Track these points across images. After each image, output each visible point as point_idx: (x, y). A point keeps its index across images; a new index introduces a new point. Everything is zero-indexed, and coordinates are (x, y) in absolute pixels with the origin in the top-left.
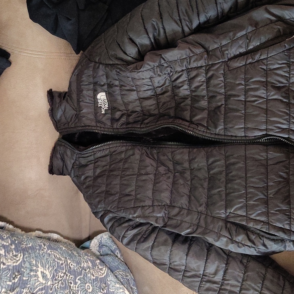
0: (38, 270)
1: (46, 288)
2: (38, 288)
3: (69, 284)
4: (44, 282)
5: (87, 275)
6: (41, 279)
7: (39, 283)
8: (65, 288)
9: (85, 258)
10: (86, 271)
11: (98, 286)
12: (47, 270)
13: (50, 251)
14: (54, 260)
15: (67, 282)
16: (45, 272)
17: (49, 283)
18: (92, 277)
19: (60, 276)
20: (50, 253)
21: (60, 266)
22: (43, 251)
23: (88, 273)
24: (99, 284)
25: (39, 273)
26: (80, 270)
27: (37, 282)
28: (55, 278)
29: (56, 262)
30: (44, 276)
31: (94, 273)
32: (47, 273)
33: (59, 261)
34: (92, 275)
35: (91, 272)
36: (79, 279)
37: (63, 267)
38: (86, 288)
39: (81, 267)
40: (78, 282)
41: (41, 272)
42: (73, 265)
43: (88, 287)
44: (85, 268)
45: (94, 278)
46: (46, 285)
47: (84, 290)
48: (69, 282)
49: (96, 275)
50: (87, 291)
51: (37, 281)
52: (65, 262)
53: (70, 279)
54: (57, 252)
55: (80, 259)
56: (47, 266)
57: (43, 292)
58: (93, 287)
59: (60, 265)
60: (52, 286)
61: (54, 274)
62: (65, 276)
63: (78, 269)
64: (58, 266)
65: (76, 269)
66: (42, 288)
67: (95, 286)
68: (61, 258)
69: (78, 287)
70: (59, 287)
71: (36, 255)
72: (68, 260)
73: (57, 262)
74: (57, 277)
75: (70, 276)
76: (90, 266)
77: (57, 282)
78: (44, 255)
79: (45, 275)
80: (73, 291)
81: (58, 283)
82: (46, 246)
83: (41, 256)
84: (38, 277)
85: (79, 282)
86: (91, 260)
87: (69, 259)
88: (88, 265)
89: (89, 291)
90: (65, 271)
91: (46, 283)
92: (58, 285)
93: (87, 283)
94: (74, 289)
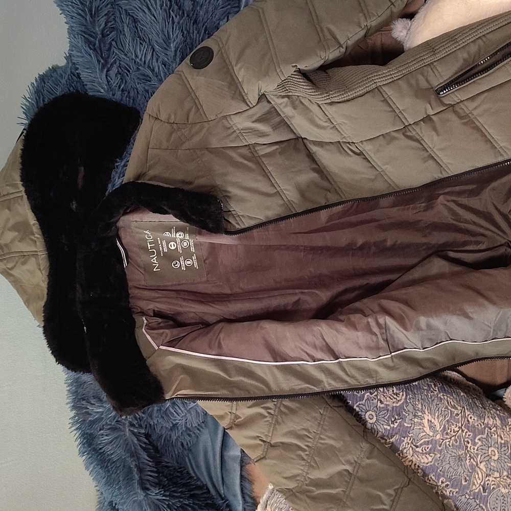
0: (423, 417)
1: (434, 442)
2: (422, 441)
3: (466, 443)
4: (431, 434)
5: (492, 436)
6: (427, 429)
7: (425, 434)
8: (459, 447)
9: (491, 411)
10: (491, 429)
11: (507, 454)
12: (436, 419)
13: (442, 394)
14: (446, 408)
15: (462, 440)
16: (433, 421)
17: (438, 437)
18: (499, 440)
19: (454, 430)
20: (442, 397)
21: (454, 417)
22: (432, 394)
23: (493, 433)
25: (425, 422)
26: (483, 427)
27: (423, 432)
28: (446, 432)
29: (449, 411)
30: (432, 427)
31: (502, 436)
32: (436, 422)
33: (453, 410)
34: (499, 437)
35: (498, 433)
36: (479, 439)
37: (459, 419)
38: (490, 453)
39: (483, 423)
40: (478, 443)
41: (428, 420)
42: (473, 418)
43: (493, 453)
44: (490, 426)
45: (503, 442)
46: (435, 438)
47: (487, 455)
48: (466, 440)
49: (506, 439)
50: (491, 458)
51: (422, 430)
52: (461, 412)
53: (467, 436)
54: (451, 397)
55: (485, 412)
56: (437, 414)
57: (430, 446)
58: (500, 455)
59: (454, 415)
60: (441, 441)
61: (445, 426)
62: (460, 431)
63: (479, 425)
64: (451, 417)
65: (476, 424)
66: (428, 442)
67: (503, 453)
68: (457, 406)
69: (477, 450)
70: (451, 444)
71: (423, 398)
72: (466, 411)
73: (451, 411)
74: (450, 430)
75: (467, 432)
76: (498, 424)
77: (449, 437)
78: (433, 398)
79: (432, 425)
80: (470, 453)
81: (451, 438)
82: (436, 387)
83: (429, 399)
84: (424, 427)
85: (480, 443)
86: (501, 416)
87: (467, 409)
88: (495, 422)
89: (493, 457)
90: (460, 425)
91: (434, 435)
92: (449, 441)
93: (491, 446)
94: (472, 451)
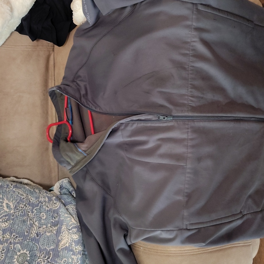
0: (3, 202)
1: (9, 215)
2: (3, 215)
3: (28, 213)
4: (8, 211)
5: (43, 207)
6: (5, 208)
7: (4, 211)
8: (24, 216)
9: (44, 194)
10: (42, 204)
11: (51, 215)
12: (11, 202)
13: (15, 189)
14: (18, 196)
15: (26, 211)
16: (9, 203)
17: (12, 212)
18: (47, 208)
19: (21, 207)
20: (15, 190)
21: (22, 200)
22: (9, 189)
23: (44, 205)
24: (52, 214)
25: (4, 205)
26: (38, 203)
27: (3, 210)
28: (16, 208)
29: (19, 197)
30: (8, 206)
31: (49, 206)
32: (11, 204)
33: (21, 196)
34: (47, 207)
35: (46, 205)
36: (35, 210)
37: (24, 201)
38: (41, 216)
39: (38, 201)
40: (34, 212)
41: (6, 203)
42: (32, 200)
43: (43, 216)
44: (42, 202)
45: (49, 209)
46: (10, 212)
47: (39, 217)
48: (28, 211)
49: (50, 207)
50: (41, 218)
51: (2, 209)
52: (26, 197)
53: (29, 209)
54: (21, 190)
55: (40, 195)
56: (11, 200)
57: (7, 217)
58: (47, 216)
59: (22, 199)
60: (14, 213)
61: (16, 205)
62: (25, 207)
63: (36, 202)
64: (20, 200)
65: (34, 202)
66: (6, 215)
67: (48, 215)
68: (23, 194)
69: (34, 215)
70: (19, 215)
71: (3, 192)
72: (29, 196)
73: (20, 197)
74: (19, 207)
75: (28, 207)
76: (46, 201)
77: (18, 211)
78: (9, 191)
79: (9, 206)
80: (30, 217)
81: (19, 211)
82: (12, 186)
83: (7, 192)
84: (3, 207)
85: (36, 211)
86: (49, 197)
87: (30, 195)
88: (45, 200)
89: (43, 218)
90: (25, 204)
91: (10, 211)
92: (18, 213)
93: (42, 212)
94: (31, 216)
